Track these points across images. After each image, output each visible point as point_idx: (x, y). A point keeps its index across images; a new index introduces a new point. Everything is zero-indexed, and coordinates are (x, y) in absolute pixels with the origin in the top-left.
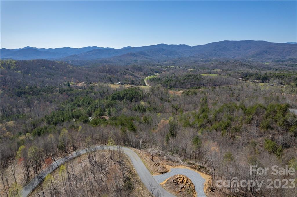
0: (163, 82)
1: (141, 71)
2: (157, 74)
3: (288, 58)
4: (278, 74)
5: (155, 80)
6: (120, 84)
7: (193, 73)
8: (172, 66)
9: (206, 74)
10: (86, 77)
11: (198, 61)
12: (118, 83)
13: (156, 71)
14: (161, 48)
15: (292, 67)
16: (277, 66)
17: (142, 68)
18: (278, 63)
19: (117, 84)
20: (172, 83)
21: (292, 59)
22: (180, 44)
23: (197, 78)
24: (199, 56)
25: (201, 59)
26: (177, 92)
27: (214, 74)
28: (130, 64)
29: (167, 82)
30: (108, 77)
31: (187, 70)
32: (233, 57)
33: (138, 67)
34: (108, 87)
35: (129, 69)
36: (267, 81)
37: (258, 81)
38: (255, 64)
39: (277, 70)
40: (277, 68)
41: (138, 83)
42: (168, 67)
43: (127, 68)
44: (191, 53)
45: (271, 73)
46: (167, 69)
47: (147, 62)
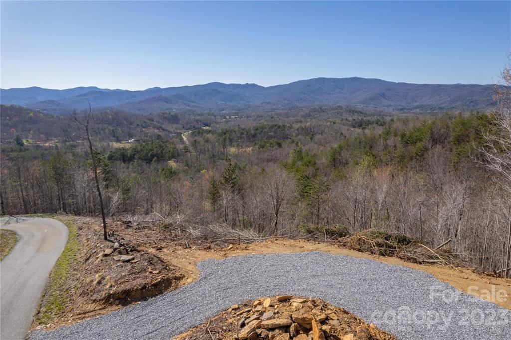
1: (177, 124)
10: (64, 130)
11: (277, 109)
12: (130, 141)
13: (205, 122)
14: (214, 89)
17: (180, 117)
21: (422, 106)
22: (247, 84)
24: (279, 101)
33: (172, 116)
35: (154, 120)
42: (227, 117)
43: (150, 118)
44: (266, 98)
46: (225, 121)
47: (190, 110)
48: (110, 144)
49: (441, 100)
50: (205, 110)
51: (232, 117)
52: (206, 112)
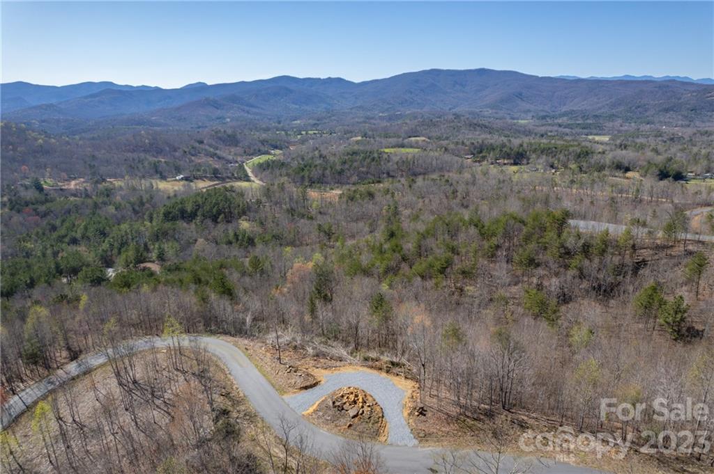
0: (293, 171)
1: (236, 146)
2: (278, 152)
3: (563, 110)
4: (546, 146)
5: (272, 167)
6: (182, 179)
7: (361, 148)
8: (311, 130)
9: (392, 147)
10: (90, 165)
11: (373, 118)
12: (177, 178)
13: (274, 143)
14: (282, 87)
15: (570, 130)
16: (543, 128)
17: (239, 136)
18: (544, 122)
19: (176, 180)
20: (316, 173)
21: (572, 112)
22: (329, 78)
23: (373, 159)
24: (374, 105)
25: (379, 113)
26: (328, 195)
27: (411, 147)
28: (206, 127)
29: (303, 170)
30: (150, 163)
31: (348, 139)
32: (450, 106)
33: (229, 136)
34: (153, 188)
35: (205, 142)
36: (525, 161)
37: (506, 162)
38: (499, 124)
39: (542, 136)
40: (543, 132)
41: (229, 175)
42: (304, 133)
43: (198, 139)
44: (356, 98)
45: (531, 144)
46: (300, 139)
47: (250, 121)
49: (598, 103)
51: (310, 132)
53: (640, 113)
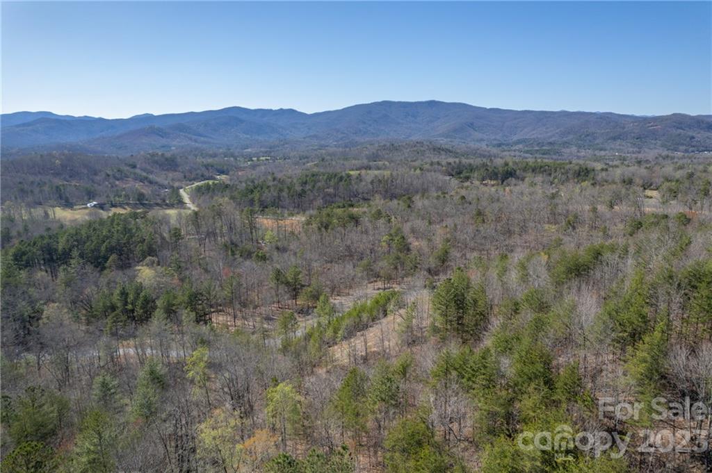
0: (239, 193)
1: (176, 171)
2: (223, 177)
6: (95, 206)
7: (322, 170)
8: (264, 157)
12: (88, 205)
13: (220, 168)
19: (86, 208)
26: (288, 222)
30: (52, 187)
31: (304, 164)
33: (167, 159)
35: (138, 166)
41: (160, 202)
42: (255, 159)
43: (131, 163)
44: (309, 129)
46: (251, 164)
47: (196, 149)
48: (50, 212)
50: (220, 148)
51: (261, 158)
52: (221, 150)
53: (590, 141)
